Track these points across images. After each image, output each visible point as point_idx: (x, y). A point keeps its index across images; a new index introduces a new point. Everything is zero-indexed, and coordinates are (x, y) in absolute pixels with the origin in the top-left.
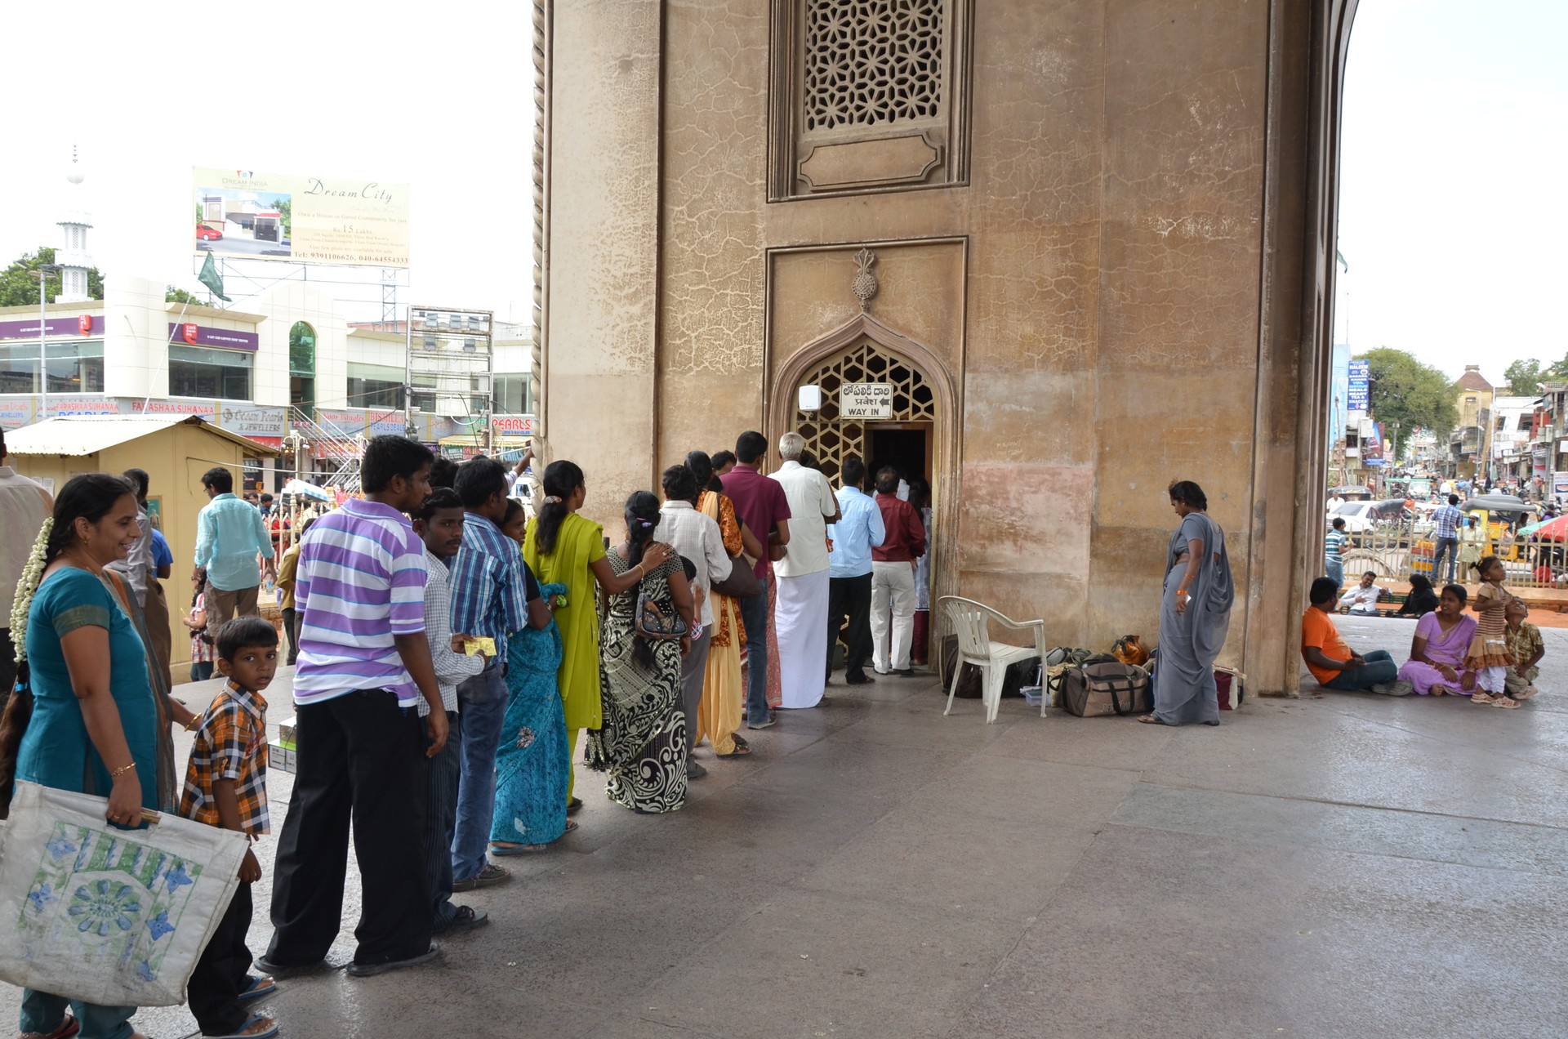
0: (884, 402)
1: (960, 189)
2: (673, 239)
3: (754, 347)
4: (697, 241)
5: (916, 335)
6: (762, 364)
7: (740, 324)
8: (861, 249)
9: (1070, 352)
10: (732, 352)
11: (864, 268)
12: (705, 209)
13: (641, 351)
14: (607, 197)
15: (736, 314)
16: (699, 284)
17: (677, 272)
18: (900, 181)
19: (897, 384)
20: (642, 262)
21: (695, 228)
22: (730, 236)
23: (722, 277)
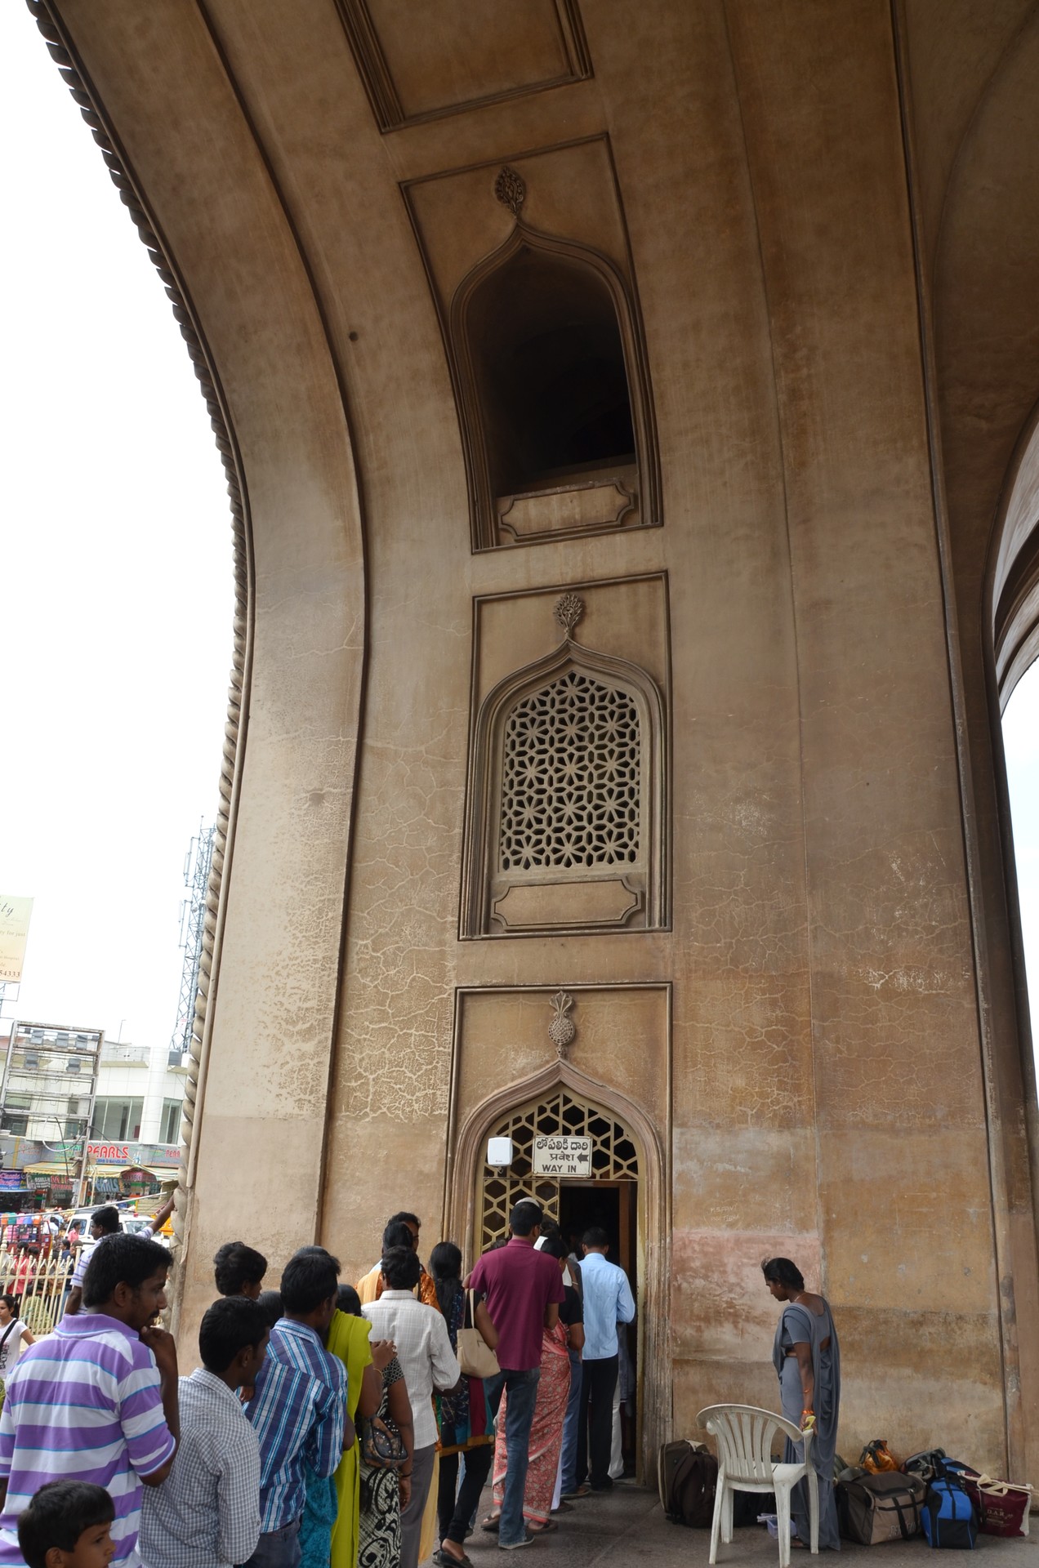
0: (582, 1158)
1: (662, 935)
2: (355, 974)
3: (439, 1093)
4: (380, 977)
5: (618, 1085)
6: (447, 1112)
7: (424, 1067)
8: (557, 991)
9: (786, 1107)
10: (414, 1098)
11: (561, 1011)
12: (392, 944)
13: (311, 1093)
14: (286, 928)
15: (419, 1056)
16: (380, 1022)
17: (357, 1008)
18: (599, 924)
19: (596, 1138)
20: (320, 996)
21: (379, 963)
22: (417, 973)
23: (406, 1016)
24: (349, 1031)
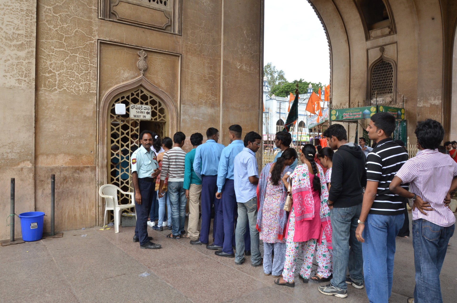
0: (148, 113)
1: (179, 37)
2: (45, 22)
3: (92, 83)
4: (59, 26)
6: (96, 92)
7: (84, 72)
9: (213, 101)
10: (80, 84)
11: (142, 58)
12: (64, 12)
13: (26, 77)
15: (81, 66)
16: (60, 48)
17: (46, 39)
19: (152, 106)
20: (26, 29)
21: (58, 20)
22: (78, 29)
23: (74, 47)
24: (43, 49)
